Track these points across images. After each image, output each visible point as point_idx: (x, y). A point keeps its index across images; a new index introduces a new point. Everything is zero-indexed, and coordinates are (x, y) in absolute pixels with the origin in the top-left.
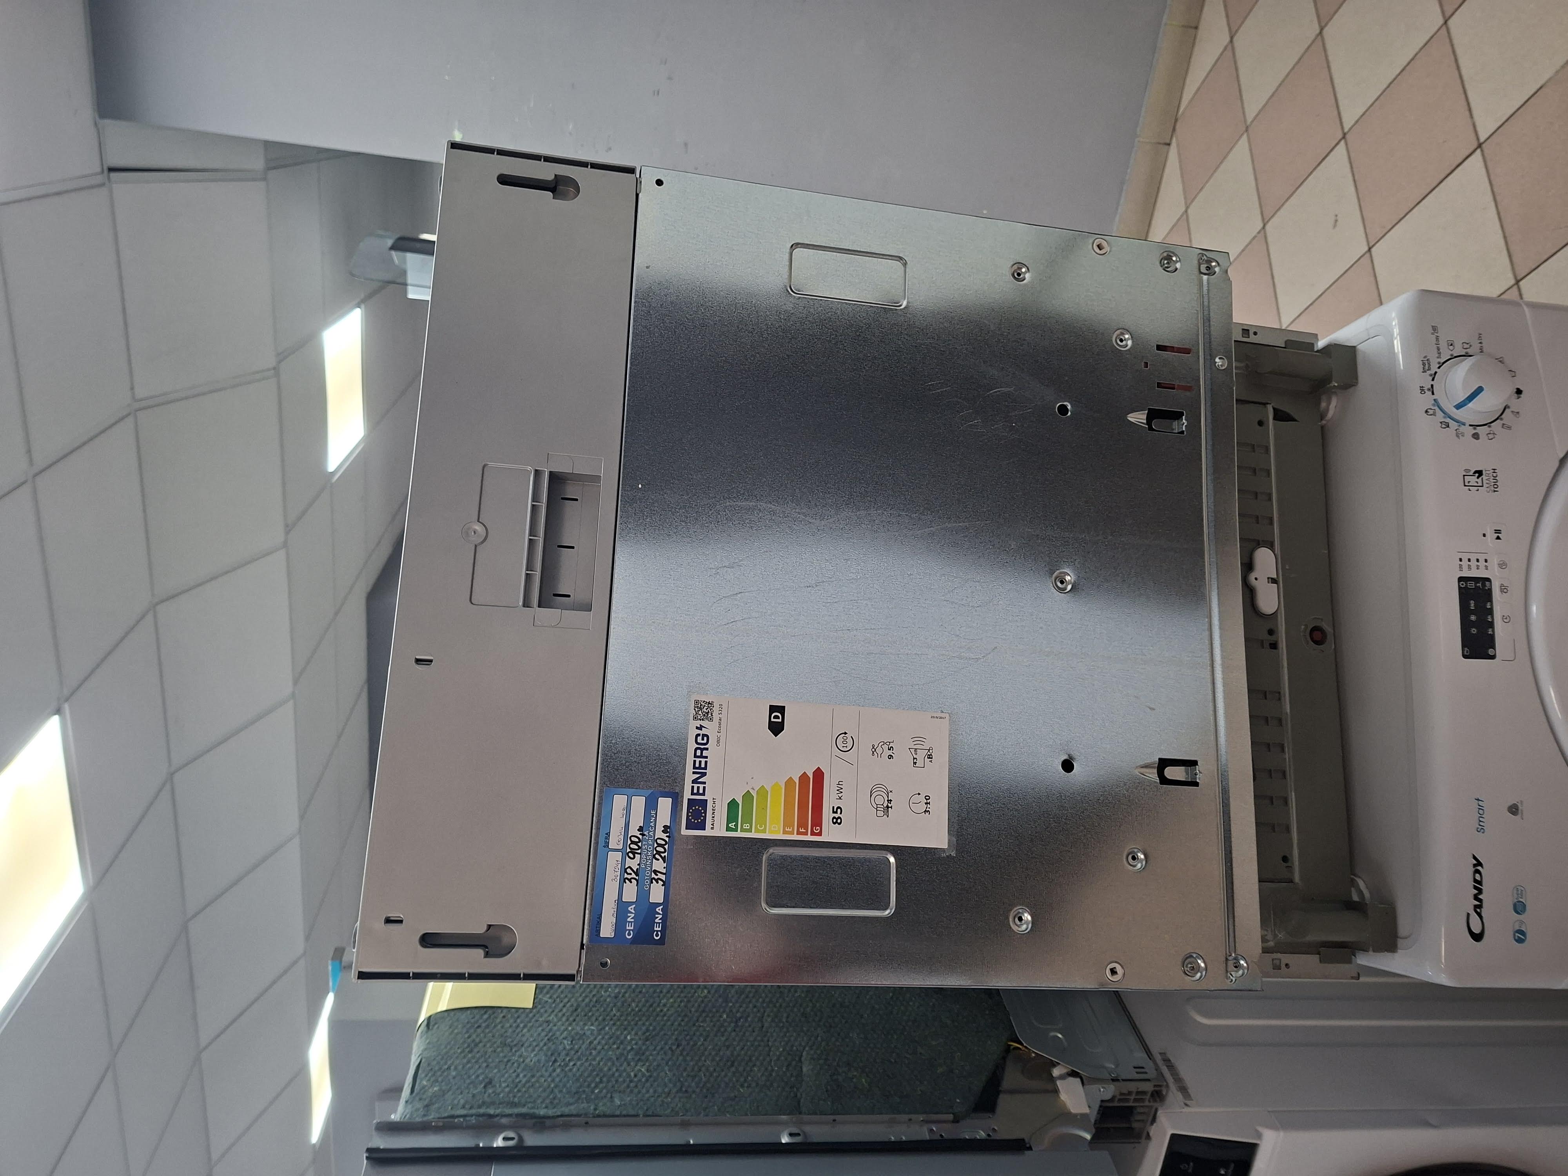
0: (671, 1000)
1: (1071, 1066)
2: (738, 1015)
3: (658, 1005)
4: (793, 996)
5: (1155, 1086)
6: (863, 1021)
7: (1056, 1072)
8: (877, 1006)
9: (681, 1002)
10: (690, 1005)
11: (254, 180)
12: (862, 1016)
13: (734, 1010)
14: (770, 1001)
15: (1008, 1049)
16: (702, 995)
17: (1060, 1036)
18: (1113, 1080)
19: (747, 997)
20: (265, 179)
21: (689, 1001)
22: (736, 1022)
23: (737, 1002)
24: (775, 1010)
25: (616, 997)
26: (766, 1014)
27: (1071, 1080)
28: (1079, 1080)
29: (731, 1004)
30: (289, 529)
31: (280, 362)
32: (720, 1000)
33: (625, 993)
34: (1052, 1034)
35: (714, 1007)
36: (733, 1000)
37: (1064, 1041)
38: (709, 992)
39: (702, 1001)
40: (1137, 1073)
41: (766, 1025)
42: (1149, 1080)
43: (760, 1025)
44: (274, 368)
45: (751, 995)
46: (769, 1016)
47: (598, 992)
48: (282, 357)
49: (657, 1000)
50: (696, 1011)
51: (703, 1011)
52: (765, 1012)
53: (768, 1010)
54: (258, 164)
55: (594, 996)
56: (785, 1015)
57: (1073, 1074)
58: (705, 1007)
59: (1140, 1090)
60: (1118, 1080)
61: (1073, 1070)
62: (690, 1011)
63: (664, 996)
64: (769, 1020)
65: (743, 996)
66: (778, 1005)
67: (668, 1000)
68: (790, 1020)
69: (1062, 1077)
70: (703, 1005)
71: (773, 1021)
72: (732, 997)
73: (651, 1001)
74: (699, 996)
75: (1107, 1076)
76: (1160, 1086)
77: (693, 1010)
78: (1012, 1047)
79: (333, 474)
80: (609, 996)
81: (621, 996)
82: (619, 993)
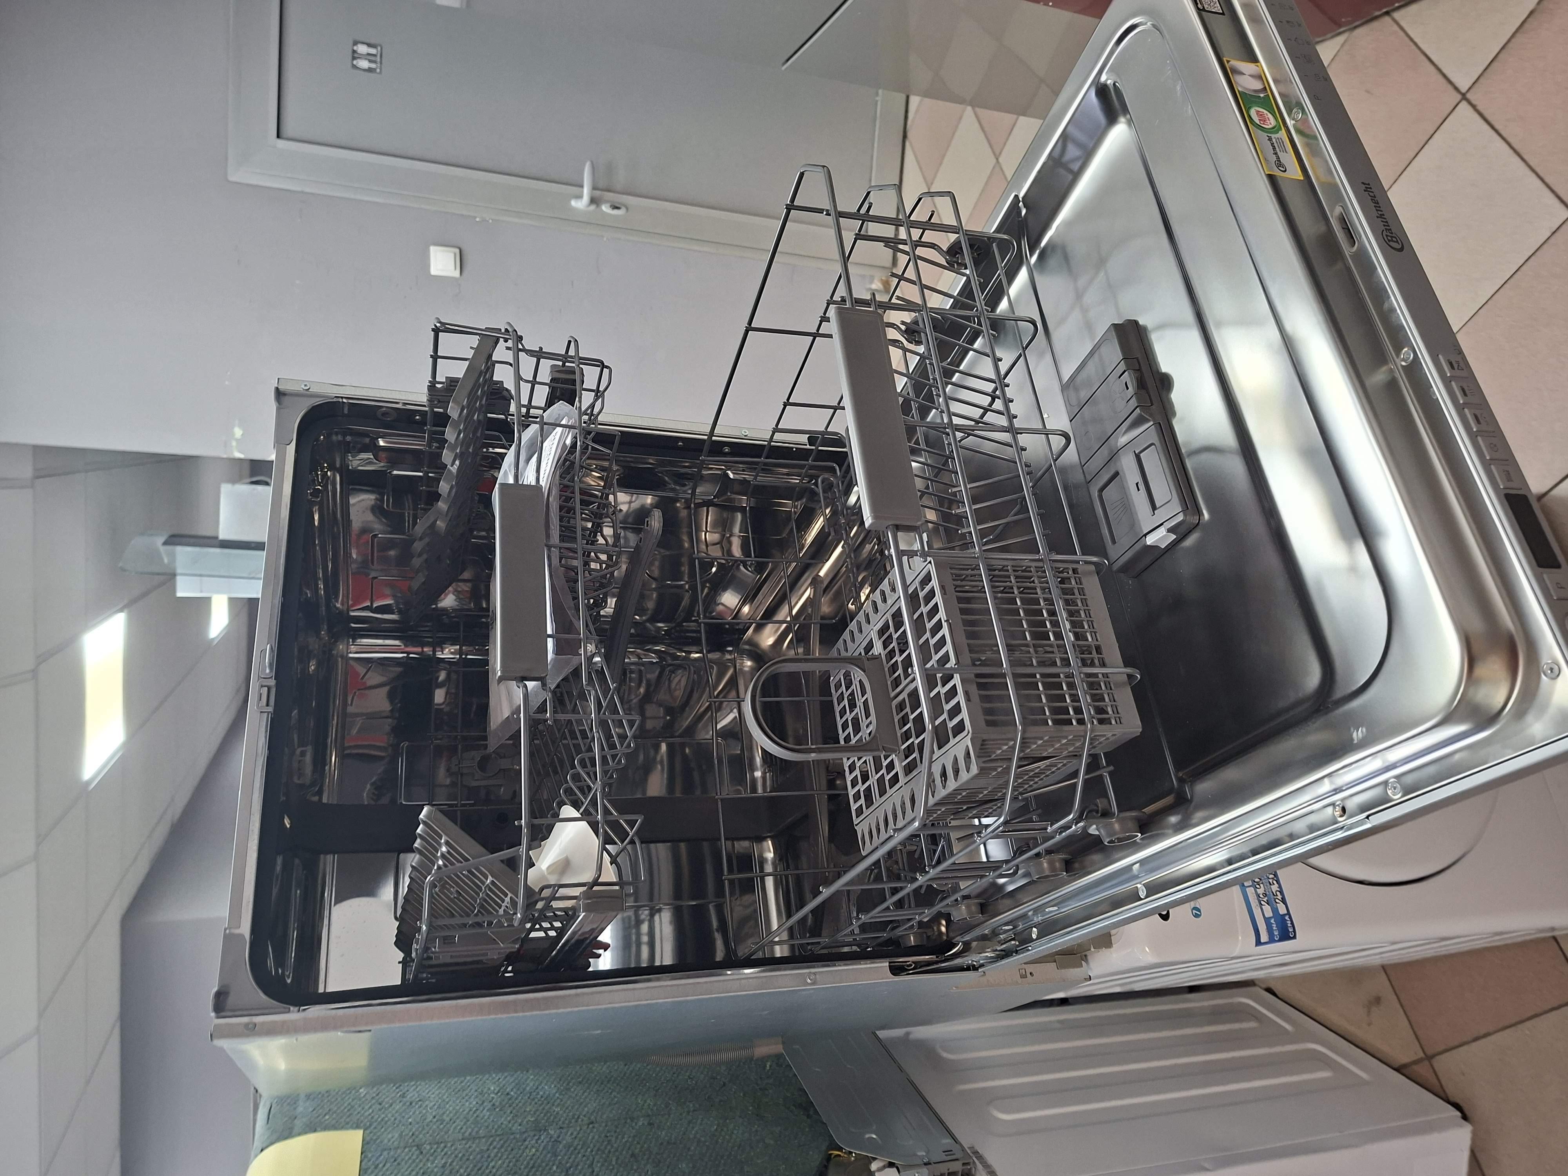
0: (500, 1162)
1: (888, 1158)
2: (568, 1165)
3: (487, 1167)
4: (621, 1142)
5: (964, 1164)
6: (690, 1153)
7: (874, 1166)
8: (703, 1139)
9: (510, 1162)
10: (519, 1164)
11: (22, 487)
12: (689, 1149)
13: (563, 1162)
14: (598, 1150)
15: (829, 1158)
16: (531, 1154)
17: (874, 1136)
18: (925, 1164)
19: (575, 1149)
20: (32, 487)
21: (517, 1161)
22: (567, 1171)
23: (565, 1155)
24: (604, 1156)
25: (443, 1167)
26: (595, 1161)
27: (888, 1170)
28: (895, 1169)
29: (559, 1158)
30: (40, 839)
31: (40, 664)
32: (549, 1155)
33: (453, 1162)
34: (867, 1136)
35: (542, 1162)
36: (562, 1154)
37: (878, 1139)
38: (537, 1151)
39: (531, 1159)
40: (946, 1155)
41: (596, 1170)
42: (957, 1160)
43: (590, 1170)
44: (33, 671)
45: (579, 1147)
46: (598, 1162)
47: (424, 1165)
48: (42, 659)
49: (486, 1164)
50: (525, 1168)
51: (532, 1167)
52: (594, 1159)
53: (597, 1157)
54: (27, 471)
55: (421, 1168)
56: (614, 1159)
57: (891, 1165)
58: (534, 1164)
59: (950, 1171)
60: (930, 1164)
61: (890, 1162)
62: (520, 1169)
63: (492, 1160)
64: (599, 1165)
65: (572, 1149)
66: (606, 1151)
67: (496, 1163)
68: (619, 1162)
69: (880, 1170)
70: (532, 1162)
71: (603, 1165)
72: (561, 1151)
73: (480, 1165)
74: (527, 1156)
75: (920, 1162)
76: (968, 1164)
77: (523, 1167)
78: (833, 1156)
79: (88, 783)
80: (436, 1167)
81: (448, 1165)
82: (446, 1163)
